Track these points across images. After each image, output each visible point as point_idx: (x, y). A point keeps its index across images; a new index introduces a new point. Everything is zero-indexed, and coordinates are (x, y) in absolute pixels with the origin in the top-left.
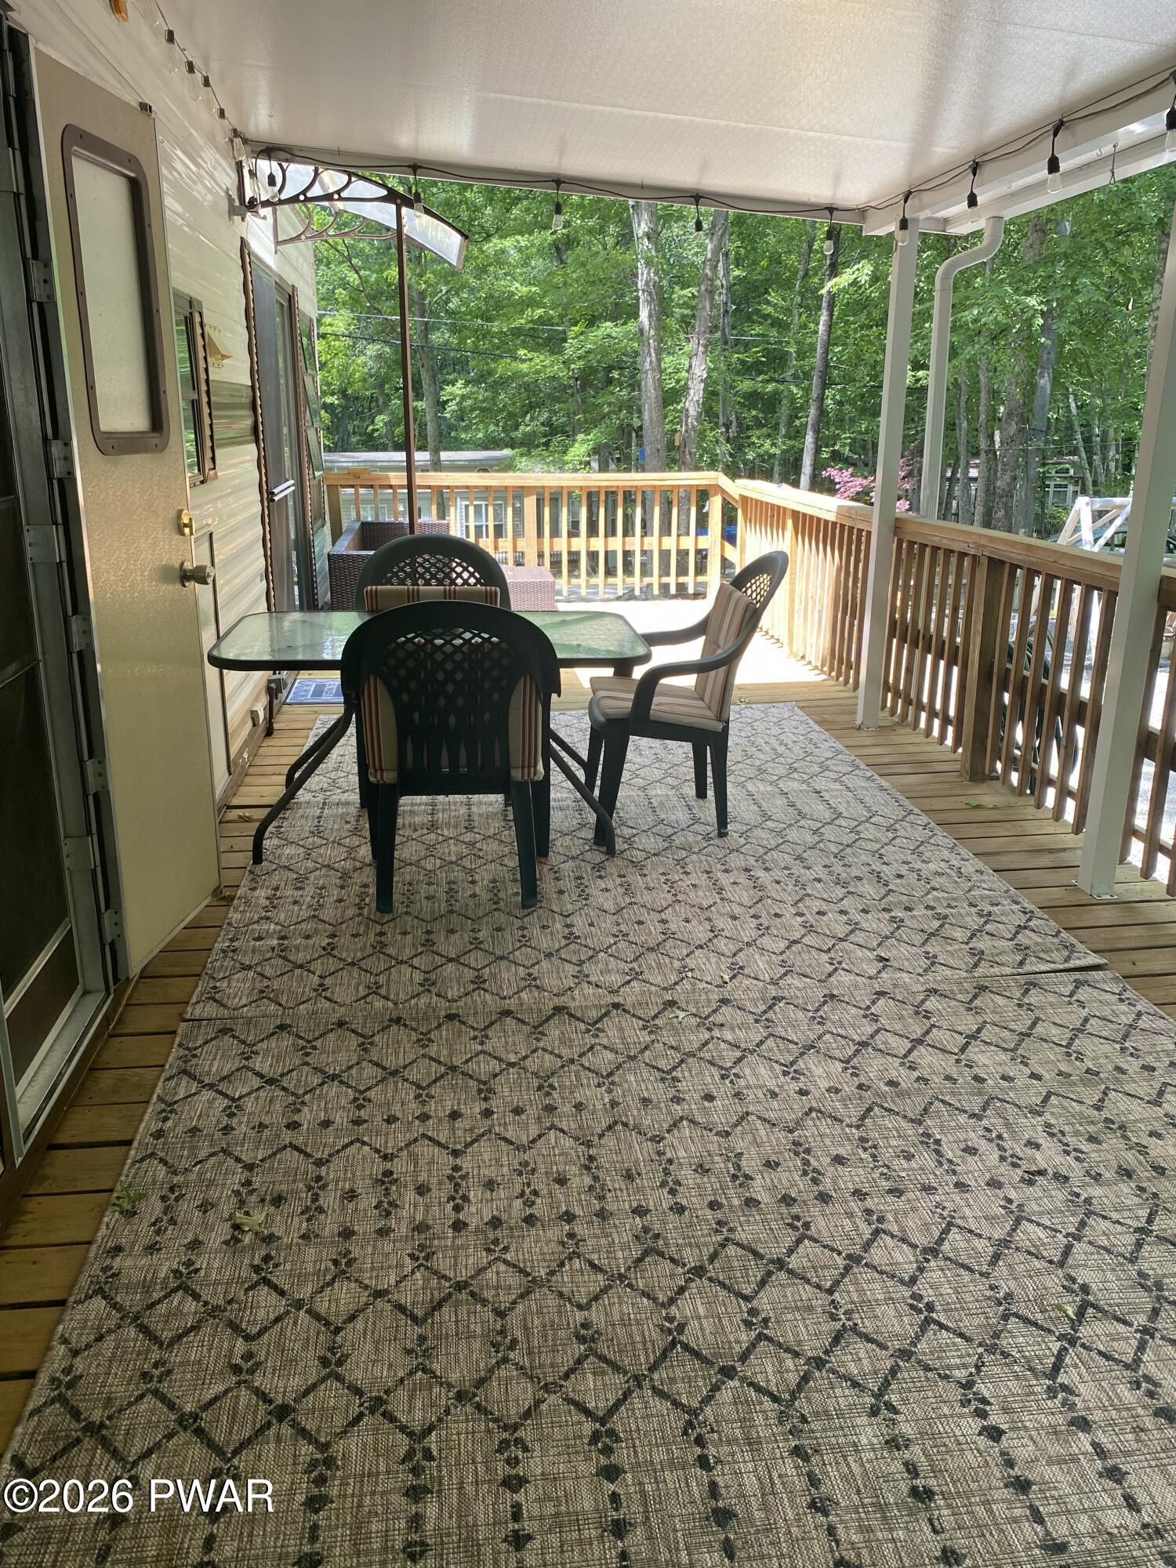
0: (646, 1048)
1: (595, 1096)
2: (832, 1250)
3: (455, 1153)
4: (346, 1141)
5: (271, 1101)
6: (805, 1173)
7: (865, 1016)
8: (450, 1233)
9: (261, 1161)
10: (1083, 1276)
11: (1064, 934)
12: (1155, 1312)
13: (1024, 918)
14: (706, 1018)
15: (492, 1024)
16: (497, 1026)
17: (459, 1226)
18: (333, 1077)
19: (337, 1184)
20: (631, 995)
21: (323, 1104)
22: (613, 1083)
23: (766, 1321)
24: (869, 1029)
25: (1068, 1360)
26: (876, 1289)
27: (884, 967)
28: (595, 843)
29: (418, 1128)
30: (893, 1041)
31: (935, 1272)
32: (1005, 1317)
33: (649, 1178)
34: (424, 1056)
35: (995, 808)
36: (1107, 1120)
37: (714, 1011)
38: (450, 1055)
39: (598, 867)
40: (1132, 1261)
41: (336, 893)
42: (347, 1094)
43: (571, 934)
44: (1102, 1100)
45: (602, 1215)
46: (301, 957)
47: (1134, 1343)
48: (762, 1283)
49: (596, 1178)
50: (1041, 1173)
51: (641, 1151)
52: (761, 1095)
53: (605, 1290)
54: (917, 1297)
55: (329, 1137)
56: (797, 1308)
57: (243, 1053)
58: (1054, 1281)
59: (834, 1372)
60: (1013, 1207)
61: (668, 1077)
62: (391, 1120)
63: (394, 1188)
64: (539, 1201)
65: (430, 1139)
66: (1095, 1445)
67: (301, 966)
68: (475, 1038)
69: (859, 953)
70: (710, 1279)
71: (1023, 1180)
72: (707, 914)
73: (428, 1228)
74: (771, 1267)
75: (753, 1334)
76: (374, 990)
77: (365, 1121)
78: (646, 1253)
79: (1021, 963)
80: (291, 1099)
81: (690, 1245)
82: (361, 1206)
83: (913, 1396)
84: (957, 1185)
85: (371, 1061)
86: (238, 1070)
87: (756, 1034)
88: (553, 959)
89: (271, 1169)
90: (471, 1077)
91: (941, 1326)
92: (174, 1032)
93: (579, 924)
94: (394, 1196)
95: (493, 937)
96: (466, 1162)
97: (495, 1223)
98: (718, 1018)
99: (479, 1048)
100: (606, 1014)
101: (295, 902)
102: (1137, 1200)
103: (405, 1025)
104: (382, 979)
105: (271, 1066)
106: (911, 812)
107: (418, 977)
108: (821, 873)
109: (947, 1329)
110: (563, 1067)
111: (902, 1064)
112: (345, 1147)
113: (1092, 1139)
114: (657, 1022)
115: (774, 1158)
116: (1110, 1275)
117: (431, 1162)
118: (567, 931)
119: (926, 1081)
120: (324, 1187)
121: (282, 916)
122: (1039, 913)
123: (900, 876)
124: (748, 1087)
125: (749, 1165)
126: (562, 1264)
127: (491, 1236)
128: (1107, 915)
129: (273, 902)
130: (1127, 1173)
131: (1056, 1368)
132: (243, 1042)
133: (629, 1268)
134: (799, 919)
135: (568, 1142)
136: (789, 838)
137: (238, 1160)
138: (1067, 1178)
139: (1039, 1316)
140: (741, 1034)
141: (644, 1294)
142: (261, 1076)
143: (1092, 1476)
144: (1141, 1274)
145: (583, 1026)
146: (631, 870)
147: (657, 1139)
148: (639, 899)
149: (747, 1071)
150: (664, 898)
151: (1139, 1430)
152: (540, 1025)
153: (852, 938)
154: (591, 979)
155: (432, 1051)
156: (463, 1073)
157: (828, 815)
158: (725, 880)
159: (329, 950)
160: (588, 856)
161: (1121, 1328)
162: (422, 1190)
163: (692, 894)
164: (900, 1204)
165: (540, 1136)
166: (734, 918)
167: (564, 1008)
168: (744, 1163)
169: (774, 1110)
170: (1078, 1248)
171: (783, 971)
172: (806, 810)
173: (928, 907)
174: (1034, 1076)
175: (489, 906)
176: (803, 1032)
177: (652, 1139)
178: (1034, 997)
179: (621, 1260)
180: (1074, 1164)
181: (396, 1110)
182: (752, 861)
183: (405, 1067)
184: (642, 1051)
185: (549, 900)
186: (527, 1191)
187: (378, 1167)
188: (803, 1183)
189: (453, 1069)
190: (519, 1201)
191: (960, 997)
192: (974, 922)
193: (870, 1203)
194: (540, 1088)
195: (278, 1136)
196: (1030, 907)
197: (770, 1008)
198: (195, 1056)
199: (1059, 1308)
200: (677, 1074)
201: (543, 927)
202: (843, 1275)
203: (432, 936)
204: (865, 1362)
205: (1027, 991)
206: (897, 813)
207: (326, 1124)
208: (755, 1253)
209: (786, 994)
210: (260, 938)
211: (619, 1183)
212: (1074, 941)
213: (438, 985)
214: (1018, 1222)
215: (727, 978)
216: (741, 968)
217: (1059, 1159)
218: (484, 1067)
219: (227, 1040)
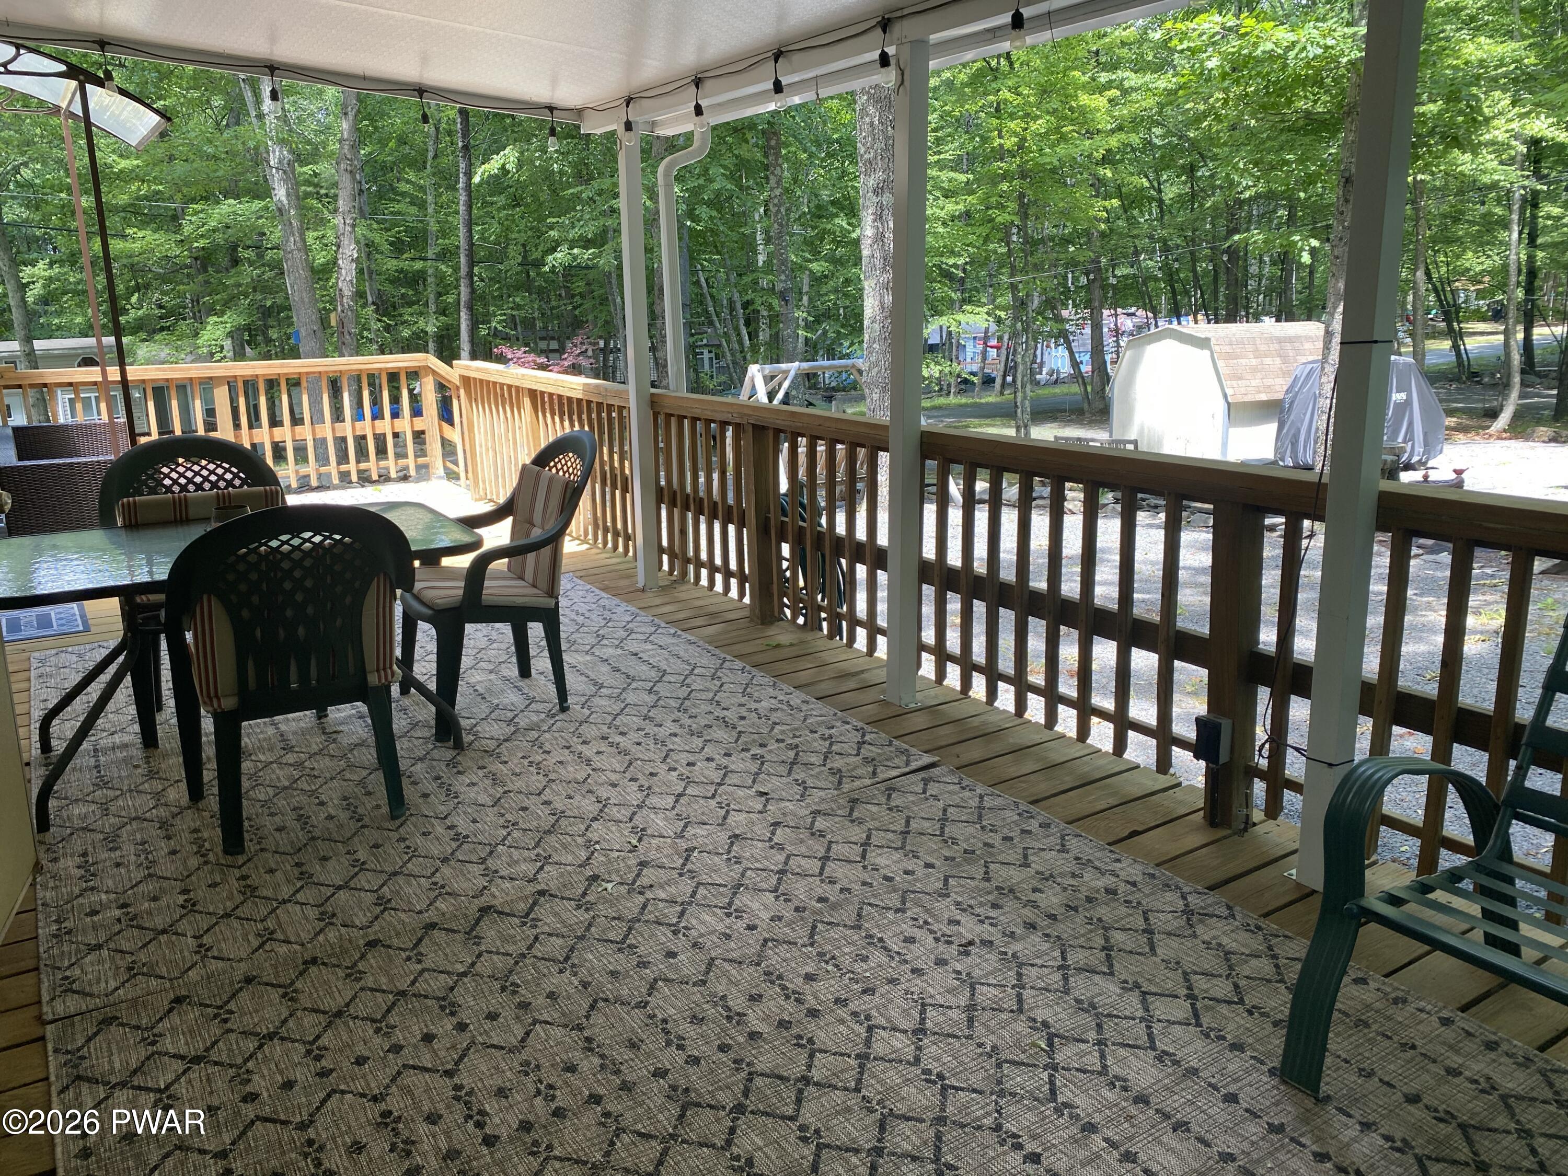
0: (590, 925)
1: (565, 983)
2: (842, 1055)
3: (449, 1074)
4: (322, 1095)
5: (208, 1080)
6: (787, 997)
7: (772, 847)
8: (485, 1150)
9: (233, 1143)
10: (1041, 1014)
11: (895, 742)
12: (1099, 1026)
13: (859, 735)
14: (633, 883)
15: (420, 940)
16: (426, 941)
17: (490, 1141)
18: (271, 1036)
19: (335, 1142)
20: (550, 877)
21: (273, 1066)
22: (573, 966)
23: (817, 1131)
24: (781, 858)
25: (1058, 1083)
26: (892, 1076)
27: (767, 800)
28: (437, 740)
29: (395, 1062)
30: (805, 863)
31: (931, 1049)
32: (999, 1066)
33: (653, 1041)
34: (362, 989)
35: (792, 645)
36: (998, 888)
37: (638, 875)
38: (391, 980)
39: (452, 763)
40: (1067, 992)
41: (163, 847)
42: (296, 1049)
43: (458, 834)
44: (987, 873)
45: (626, 1087)
46: (159, 922)
47: (1097, 1054)
48: (799, 1101)
49: (602, 1056)
50: (971, 943)
51: (634, 1020)
52: (715, 939)
53: (665, 1153)
54: (927, 1072)
55: (298, 1097)
56: (838, 1113)
57: (144, 1039)
58: (1022, 1026)
59: (894, 1154)
60: (964, 977)
61: (623, 946)
62: (360, 1061)
63: (401, 1125)
64: (558, 1093)
65: (414, 1067)
66: (1106, 1140)
67: (164, 932)
68: (409, 959)
69: (740, 793)
70: (752, 1112)
71: (960, 953)
72: (586, 787)
73: (459, 1153)
74: (800, 1085)
75: (813, 1147)
76: (268, 937)
77: (332, 1071)
78: (684, 1108)
79: (874, 773)
80: (232, 1072)
81: (721, 1088)
82: (375, 1154)
83: (962, 1152)
84: (913, 971)
85: (305, 1009)
86: (148, 1058)
87: (685, 887)
88: (452, 863)
89: (248, 1149)
90: (426, 997)
91: (957, 1089)
92: (42, 1038)
93: (462, 824)
94: (405, 1134)
95: (374, 855)
96: (464, 1078)
97: (526, 1126)
98: (644, 881)
99: (419, 967)
100: (535, 903)
101: (118, 865)
102: (1048, 945)
103: (324, 964)
104: (270, 924)
105: (187, 1044)
106: (724, 660)
107: (312, 913)
108: (675, 728)
109: (962, 1089)
110: (517, 963)
111: (822, 881)
112: (323, 1102)
113: (995, 906)
114: (588, 898)
115: (754, 991)
116: (1058, 1009)
117: (428, 1090)
118: (452, 833)
119: (849, 890)
120: (321, 1148)
121: (110, 883)
122: (868, 728)
123: (743, 718)
124: (702, 935)
125: (737, 1002)
126: (612, 1144)
127: (529, 1140)
128: (919, 721)
129: (88, 870)
130: (1031, 926)
131: (1053, 1091)
132: (138, 1028)
133: (676, 1127)
134: (674, 774)
135: (558, 1032)
136: (628, 701)
137: (202, 1152)
138: (991, 942)
139: (1022, 1056)
140: (673, 890)
141: (701, 1145)
142: (183, 1058)
143: (1116, 1165)
144: (1077, 1001)
145: (517, 921)
146: (487, 760)
147: (643, 1005)
148: (510, 786)
149: (694, 922)
150: (537, 781)
151: (1129, 1118)
152: (472, 930)
153: (727, 780)
154: (502, 873)
155: (369, 981)
156: (414, 995)
157: (654, 674)
158: (588, 751)
159: (190, 907)
160: (436, 754)
161: (1083, 1046)
162: (433, 1119)
163: (562, 771)
164: (877, 999)
165: (527, 1034)
166: (614, 785)
167: (490, 907)
168: (731, 1003)
169: (734, 949)
170: (1027, 994)
171: (682, 824)
172: (632, 673)
173: (778, 741)
174: (929, 866)
175: (354, 825)
176: (727, 875)
177: (638, 1006)
178: (897, 800)
179: (665, 1121)
180: (991, 929)
181: (361, 1050)
182: (605, 728)
183: (347, 1005)
184: (588, 929)
185: (417, 806)
186: (542, 1087)
187: (373, 1111)
188: (790, 1006)
189: (403, 993)
190: (539, 1098)
191: (839, 812)
192: (823, 746)
193: (852, 1006)
194: (503, 989)
195: (238, 1113)
196: (860, 724)
197: (687, 859)
198: (83, 1058)
199: (1034, 1045)
200: (631, 941)
201: (424, 834)
202: (861, 1073)
203: (304, 868)
204: (913, 1138)
205: (889, 796)
206: (713, 663)
207: (288, 1085)
208: (781, 1078)
209: (695, 844)
210: (94, 913)
211: (628, 1054)
212: (906, 747)
213: (340, 915)
214: (973, 988)
215: (634, 842)
216: (643, 830)
217: (978, 928)
218: (436, 984)
219: (115, 1031)
